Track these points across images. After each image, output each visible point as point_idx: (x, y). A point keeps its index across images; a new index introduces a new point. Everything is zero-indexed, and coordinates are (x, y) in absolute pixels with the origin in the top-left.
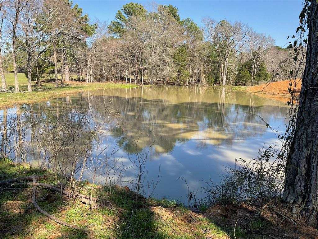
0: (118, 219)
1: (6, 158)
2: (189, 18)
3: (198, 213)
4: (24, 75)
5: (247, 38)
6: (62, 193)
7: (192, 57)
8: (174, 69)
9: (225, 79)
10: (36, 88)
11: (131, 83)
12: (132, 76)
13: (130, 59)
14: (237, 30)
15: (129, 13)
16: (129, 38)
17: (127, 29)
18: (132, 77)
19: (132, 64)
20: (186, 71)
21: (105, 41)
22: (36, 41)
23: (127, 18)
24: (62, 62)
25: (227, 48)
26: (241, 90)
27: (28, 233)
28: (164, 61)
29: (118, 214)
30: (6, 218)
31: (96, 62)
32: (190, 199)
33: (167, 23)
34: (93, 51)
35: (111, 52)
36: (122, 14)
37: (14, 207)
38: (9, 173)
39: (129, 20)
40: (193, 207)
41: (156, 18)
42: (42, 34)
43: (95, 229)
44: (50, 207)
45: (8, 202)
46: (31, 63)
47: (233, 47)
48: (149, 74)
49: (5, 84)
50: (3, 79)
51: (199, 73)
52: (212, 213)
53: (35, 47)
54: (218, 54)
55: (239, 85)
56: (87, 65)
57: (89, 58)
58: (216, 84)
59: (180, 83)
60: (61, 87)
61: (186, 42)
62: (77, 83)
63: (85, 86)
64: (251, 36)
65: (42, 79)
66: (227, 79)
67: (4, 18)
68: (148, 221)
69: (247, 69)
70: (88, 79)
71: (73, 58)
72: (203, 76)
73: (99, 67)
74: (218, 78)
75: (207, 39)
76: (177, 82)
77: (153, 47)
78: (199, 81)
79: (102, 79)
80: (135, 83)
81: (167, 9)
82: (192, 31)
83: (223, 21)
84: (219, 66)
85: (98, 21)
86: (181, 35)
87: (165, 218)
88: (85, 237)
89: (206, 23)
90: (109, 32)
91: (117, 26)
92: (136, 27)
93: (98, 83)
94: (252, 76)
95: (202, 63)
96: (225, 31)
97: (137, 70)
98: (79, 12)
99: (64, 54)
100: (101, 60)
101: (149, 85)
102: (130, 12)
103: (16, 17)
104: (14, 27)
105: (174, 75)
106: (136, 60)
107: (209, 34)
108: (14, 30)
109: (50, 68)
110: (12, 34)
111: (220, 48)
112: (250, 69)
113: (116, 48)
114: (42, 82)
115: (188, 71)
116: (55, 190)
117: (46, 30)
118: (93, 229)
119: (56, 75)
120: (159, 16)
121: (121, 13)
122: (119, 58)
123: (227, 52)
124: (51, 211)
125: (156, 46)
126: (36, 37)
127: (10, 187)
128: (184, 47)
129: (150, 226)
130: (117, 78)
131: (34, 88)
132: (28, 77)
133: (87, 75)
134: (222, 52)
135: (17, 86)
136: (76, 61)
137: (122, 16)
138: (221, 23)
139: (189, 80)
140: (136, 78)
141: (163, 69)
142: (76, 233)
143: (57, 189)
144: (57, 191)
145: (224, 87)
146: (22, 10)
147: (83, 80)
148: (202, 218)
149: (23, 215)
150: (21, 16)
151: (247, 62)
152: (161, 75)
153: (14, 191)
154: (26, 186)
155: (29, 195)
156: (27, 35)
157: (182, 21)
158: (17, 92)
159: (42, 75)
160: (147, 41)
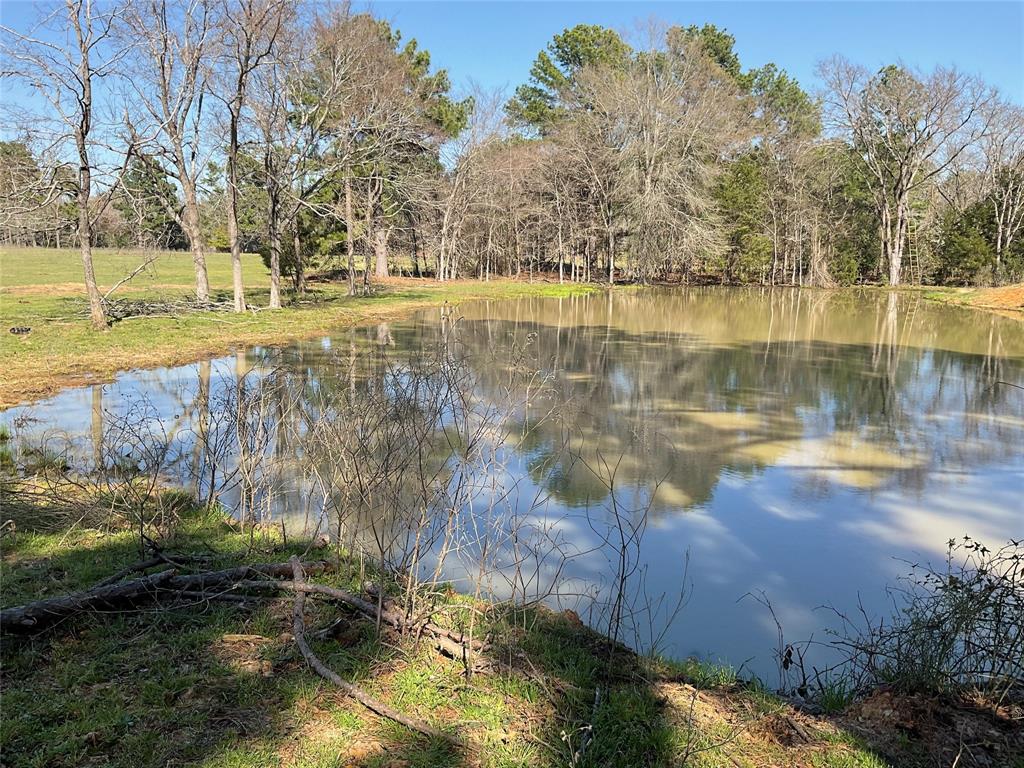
0: (553, 712)
1: (212, 506)
2: (772, 65)
3: (816, 715)
4: (258, 258)
5: (979, 122)
6: (381, 617)
7: (780, 192)
8: (718, 231)
9: (896, 262)
10: (291, 299)
11: (575, 280)
12: (578, 257)
13: (572, 204)
14: (942, 95)
15: (572, 58)
16: (572, 136)
17: (567, 108)
18: (579, 261)
19: (580, 220)
20: (760, 237)
21: (496, 150)
22: (295, 158)
23: (567, 74)
24: (368, 219)
25: (907, 157)
26: (957, 302)
27: (286, 734)
28: (684, 207)
29: (552, 697)
30: (222, 683)
31: (469, 217)
32: (786, 665)
33: (696, 84)
34: (461, 183)
35: (513, 183)
36: (552, 63)
37: (242, 652)
38: (222, 551)
39: (571, 81)
40: (794, 694)
41: (660, 69)
42: (313, 136)
43: (482, 738)
44: (346, 661)
45: (225, 636)
46: (279, 223)
47: (926, 154)
48: (633, 250)
49: (205, 285)
50: (202, 272)
51: (804, 243)
52: (864, 719)
53: (292, 173)
54: (873, 178)
55: (950, 284)
56: (440, 227)
57: (448, 204)
58: (866, 281)
59: (738, 278)
60: (366, 293)
61: (761, 143)
62: (410, 281)
63: (434, 292)
64: (993, 116)
65: (309, 271)
66: (905, 262)
67: (206, 90)
68: (647, 728)
69: (976, 230)
70: (442, 269)
71: (399, 206)
72: (817, 252)
73: (476, 231)
74: (873, 261)
75: (835, 129)
76: (729, 273)
77: (648, 162)
78: (805, 272)
79: (485, 268)
80: (586, 280)
81: (696, 38)
82: (782, 105)
83: (892, 68)
84: (875, 221)
85: (478, 89)
86: (744, 121)
87: (704, 722)
88: (454, 759)
89: (831, 77)
90: (510, 123)
91: (535, 102)
92: (594, 101)
93: (472, 282)
94: (995, 252)
95: (817, 211)
96: (899, 100)
97: (594, 238)
98: (419, 63)
99: (376, 194)
100: (482, 211)
101: (634, 287)
102: (576, 56)
103: (240, 86)
104: (233, 117)
105: (718, 253)
106: (592, 207)
107: (840, 114)
108: (233, 125)
109: (331, 238)
110: (228, 138)
111: (880, 158)
112: (989, 230)
113: (528, 169)
114: (310, 278)
115: (768, 237)
116: (357, 608)
117: (324, 122)
118: (477, 739)
119: (351, 258)
120: (671, 64)
121: (548, 61)
122: (540, 204)
123: (904, 171)
124: (350, 672)
125: (659, 159)
126: (293, 144)
127: (231, 592)
128: (754, 158)
129: (657, 744)
130: (531, 266)
131: (287, 299)
132: (269, 266)
133: (439, 259)
134: (888, 173)
135: (238, 293)
136: (408, 214)
137: (552, 69)
138: (883, 75)
139: (768, 267)
140: (591, 264)
141: (682, 233)
142: (427, 746)
143: (365, 604)
144: (363, 611)
145: (895, 289)
146: (256, 65)
147: (429, 274)
148: (831, 731)
149: (269, 678)
150: (253, 83)
151: (978, 206)
152: (672, 252)
153: (242, 604)
154: (276, 593)
155: (285, 619)
156: (269, 140)
157: (746, 74)
158: (237, 309)
159: (311, 259)
160: (630, 144)
